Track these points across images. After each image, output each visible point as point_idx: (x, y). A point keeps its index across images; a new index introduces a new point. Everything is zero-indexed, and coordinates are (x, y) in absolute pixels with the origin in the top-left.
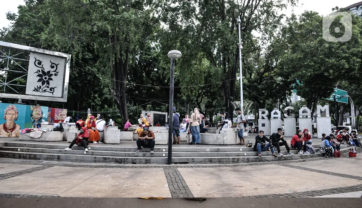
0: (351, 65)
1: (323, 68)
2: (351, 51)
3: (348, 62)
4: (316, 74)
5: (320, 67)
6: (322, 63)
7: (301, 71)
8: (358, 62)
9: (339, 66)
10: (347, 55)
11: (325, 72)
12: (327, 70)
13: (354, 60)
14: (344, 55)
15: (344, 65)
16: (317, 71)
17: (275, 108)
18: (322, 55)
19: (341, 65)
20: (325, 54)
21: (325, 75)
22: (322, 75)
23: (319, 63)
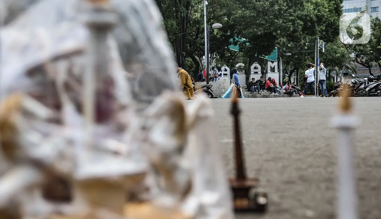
0: (296, 27)
1: (272, 28)
2: (296, 14)
3: (294, 24)
4: (266, 33)
5: (270, 26)
6: (272, 23)
7: (253, 28)
8: (301, 25)
9: (286, 28)
10: (293, 18)
11: (274, 31)
12: (276, 30)
13: (298, 23)
14: (290, 18)
15: (290, 27)
16: (267, 30)
17: (224, 65)
18: (272, 15)
19: (288, 27)
20: (275, 14)
21: (273, 34)
22: (271, 34)
23: (269, 22)
